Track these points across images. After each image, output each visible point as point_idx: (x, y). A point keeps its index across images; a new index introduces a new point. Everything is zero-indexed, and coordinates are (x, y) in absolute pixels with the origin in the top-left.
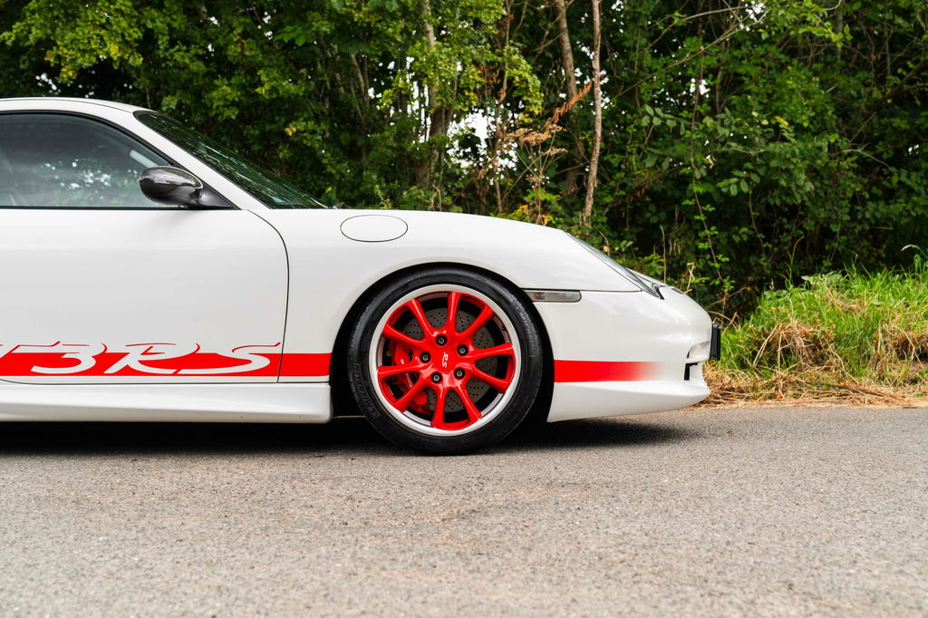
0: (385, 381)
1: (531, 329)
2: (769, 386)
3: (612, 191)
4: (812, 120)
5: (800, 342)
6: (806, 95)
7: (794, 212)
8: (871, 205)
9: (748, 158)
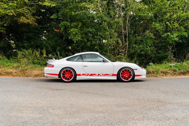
0: (121, 76)
1: (133, 72)
2: (149, 76)
3: (129, 53)
4: (151, 45)
5: (152, 71)
6: (150, 42)
7: (149, 55)
8: (157, 54)
9: (144, 50)
